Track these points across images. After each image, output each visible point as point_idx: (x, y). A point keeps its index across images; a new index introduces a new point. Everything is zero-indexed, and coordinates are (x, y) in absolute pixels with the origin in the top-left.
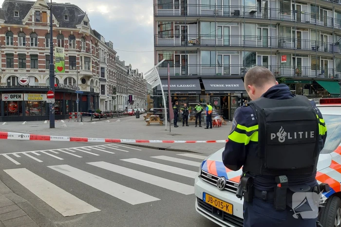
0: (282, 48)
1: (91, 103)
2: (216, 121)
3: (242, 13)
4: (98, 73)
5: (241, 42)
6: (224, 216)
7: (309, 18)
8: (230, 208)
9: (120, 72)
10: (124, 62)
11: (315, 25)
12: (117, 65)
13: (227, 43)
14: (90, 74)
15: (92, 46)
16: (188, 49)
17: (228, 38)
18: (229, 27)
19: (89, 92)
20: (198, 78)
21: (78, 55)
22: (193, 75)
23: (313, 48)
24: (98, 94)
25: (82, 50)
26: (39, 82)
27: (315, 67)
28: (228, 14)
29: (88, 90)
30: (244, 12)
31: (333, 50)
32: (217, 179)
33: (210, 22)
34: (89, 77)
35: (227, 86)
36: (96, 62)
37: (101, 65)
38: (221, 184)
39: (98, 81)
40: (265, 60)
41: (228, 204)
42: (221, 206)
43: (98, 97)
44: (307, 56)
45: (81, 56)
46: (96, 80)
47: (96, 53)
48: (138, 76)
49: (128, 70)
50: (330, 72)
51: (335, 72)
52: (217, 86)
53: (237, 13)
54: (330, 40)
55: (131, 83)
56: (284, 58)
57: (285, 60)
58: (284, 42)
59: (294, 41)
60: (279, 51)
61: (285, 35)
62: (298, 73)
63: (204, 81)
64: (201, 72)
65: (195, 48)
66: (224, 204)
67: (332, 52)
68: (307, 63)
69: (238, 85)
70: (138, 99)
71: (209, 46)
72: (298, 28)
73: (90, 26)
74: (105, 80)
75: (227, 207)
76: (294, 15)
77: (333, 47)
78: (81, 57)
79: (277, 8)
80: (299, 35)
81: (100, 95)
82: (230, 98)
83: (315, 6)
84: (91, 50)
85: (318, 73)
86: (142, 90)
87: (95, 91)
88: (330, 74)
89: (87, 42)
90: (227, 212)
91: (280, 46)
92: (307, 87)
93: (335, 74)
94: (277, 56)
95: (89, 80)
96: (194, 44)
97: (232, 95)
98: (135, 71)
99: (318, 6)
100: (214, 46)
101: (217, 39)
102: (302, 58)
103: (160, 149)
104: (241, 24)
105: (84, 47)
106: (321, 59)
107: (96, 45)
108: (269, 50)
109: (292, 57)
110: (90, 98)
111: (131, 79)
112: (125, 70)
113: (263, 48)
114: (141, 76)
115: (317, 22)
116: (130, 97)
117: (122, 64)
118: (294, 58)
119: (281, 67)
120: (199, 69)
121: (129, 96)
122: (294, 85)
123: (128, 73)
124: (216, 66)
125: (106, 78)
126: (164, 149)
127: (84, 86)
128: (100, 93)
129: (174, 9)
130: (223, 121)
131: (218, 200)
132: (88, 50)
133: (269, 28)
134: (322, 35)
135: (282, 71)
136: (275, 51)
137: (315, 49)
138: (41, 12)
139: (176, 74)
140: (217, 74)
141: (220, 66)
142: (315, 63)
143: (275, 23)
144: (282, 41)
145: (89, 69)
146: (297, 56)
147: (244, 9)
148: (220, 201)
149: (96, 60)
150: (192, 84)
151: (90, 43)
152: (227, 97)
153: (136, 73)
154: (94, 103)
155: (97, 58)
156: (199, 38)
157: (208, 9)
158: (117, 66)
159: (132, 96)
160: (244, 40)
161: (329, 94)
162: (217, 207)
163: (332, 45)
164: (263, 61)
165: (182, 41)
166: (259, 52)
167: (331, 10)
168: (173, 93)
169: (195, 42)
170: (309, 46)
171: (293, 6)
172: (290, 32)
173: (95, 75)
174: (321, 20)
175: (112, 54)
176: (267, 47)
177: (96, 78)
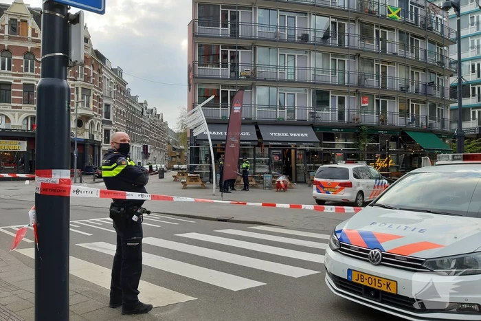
0: (363, 87)
1: (90, 157)
2: (282, 183)
3: (311, 39)
4: (100, 112)
5: (310, 77)
6: (383, 296)
7: (397, 49)
8: (392, 286)
9: (131, 111)
10: (136, 97)
11: (405, 58)
12: (127, 101)
13: (291, 78)
14: (90, 113)
15: (93, 73)
16: (240, 83)
17: (293, 71)
18: (294, 56)
19: (87, 140)
20: (252, 124)
21: (72, 85)
22: (246, 119)
23: (401, 88)
24: (100, 142)
25: (78, 79)
26: (12, 124)
27: (404, 113)
28: (293, 39)
29: (86, 136)
30: (315, 37)
31: (426, 91)
32: (368, 252)
33: (270, 48)
34: (88, 117)
35: (291, 135)
36: (98, 96)
37: (106, 101)
38: (376, 257)
39: (101, 124)
40: (341, 101)
41: (389, 282)
42: (377, 284)
43: (100, 147)
44: (393, 98)
45: (76, 86)
46: (98, 122)
47: (99, 82)
48: (156, 118)
49: (143, 110)
50: (422, 121)
51: (429, 120)
52: (279, 134)
53: (305, 38)
54: (422, 78)
55: (146, 127)
56: (365, 100)
57: (366, 102)
58: (365, 79)
59: (378, 77)
60: (359, 91)
61: (367, 69)
62: (383, 121)
63: (261, 128)
64: (256, 115)
65: (249, 83)
66: (383, 282)
67: (426, 94)
68: (393, 108)
69: (306, 135)
70: (156, 151)
71: (268, 81)
72: (383, 61)
73: (91, 44)
74: (110, 123)
75: (388, 285)
76: (379, 44)
77: (426, 88)
78: (77, 88)
79: (357, 33)
80: (384, 71)
81: (103, 144)
82: (295, 152)
83: (404, 33)
84: (92, 79)
85: (408, 122)
86: (161, 138)
87: (95, 139)
88: (422, 123)
89: (87, 67)
90: (388, 291)
91: (360, 84)
92: (394, 139)
93: (428, 123)
94: (356, 97)
95: (87, 121)
96: (248, 77)
97: (298, 148)
98: (152, 110)
99: (408, 34)
100: (274, 81)
101: (278, 72)
102: (388, 100)
103: (219, 220)
104: (310, 52)
105: (82, 74)
106: (411, 103)
107: (99, 71)
108: (347, 89)
109: (375, 99)
110: (89, 149)
111: (146, 121)
112: (138, 109)
113: (339, 85)
114: (160, 118)
115: (407, 54)
116: (145, 148)
117: (134, 99)
118: (378, 101)
119: (361, 112)
120: (255, 111)
121: (144, 146)
122: (378, 135)
123: (142, 113)
124: (277, 108)
125: (111, 119)
126: (225, 221)
127: (80, 130)
128: (103, 141)
129: (220, 28)
130: (289, 183)
131: (373, 278)
132: (87, 79)
133: (346, 60)
134: (412, 72)
135: (363, 117)
136: (353, 90)
137: (404, 89)
138: (18, 21)
139: (222, 117)
140: (279, 119)
141: (282, 107)
142: (403, 107)
143: (353, 53)
144: (363, 77)
145: (88, 105)
146: (382, 98)
147: (315, 33)
148: (377, 279)
149: (99, 93)
150: (246, 132)
151: (91, 68)
152: (290, 150)
153: (154, 113)
154: (93, 155)
155: (100, 90)
156: (255, 69)
157: (266, 30)
158: (127, 103)
159: (147, 146)
160: (315, 75)
161: (421, 148)
162: (373, 286)
163: (425, 85)
164: (339, 103)
165: (231, 72)
166: (334, 92)
167: (424, 39)
168: (215, 143)
169: (249, 73)
170: (397, 85)
171: (377, 31)
172: (373, 66)
173: (96, 116)
174: (412, 52)
175: (121, 85)
176: (343, 85)
177: (98, 120)
